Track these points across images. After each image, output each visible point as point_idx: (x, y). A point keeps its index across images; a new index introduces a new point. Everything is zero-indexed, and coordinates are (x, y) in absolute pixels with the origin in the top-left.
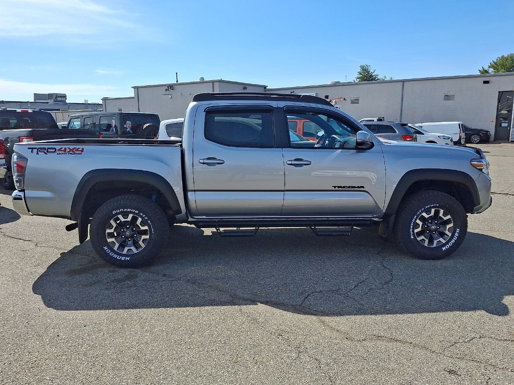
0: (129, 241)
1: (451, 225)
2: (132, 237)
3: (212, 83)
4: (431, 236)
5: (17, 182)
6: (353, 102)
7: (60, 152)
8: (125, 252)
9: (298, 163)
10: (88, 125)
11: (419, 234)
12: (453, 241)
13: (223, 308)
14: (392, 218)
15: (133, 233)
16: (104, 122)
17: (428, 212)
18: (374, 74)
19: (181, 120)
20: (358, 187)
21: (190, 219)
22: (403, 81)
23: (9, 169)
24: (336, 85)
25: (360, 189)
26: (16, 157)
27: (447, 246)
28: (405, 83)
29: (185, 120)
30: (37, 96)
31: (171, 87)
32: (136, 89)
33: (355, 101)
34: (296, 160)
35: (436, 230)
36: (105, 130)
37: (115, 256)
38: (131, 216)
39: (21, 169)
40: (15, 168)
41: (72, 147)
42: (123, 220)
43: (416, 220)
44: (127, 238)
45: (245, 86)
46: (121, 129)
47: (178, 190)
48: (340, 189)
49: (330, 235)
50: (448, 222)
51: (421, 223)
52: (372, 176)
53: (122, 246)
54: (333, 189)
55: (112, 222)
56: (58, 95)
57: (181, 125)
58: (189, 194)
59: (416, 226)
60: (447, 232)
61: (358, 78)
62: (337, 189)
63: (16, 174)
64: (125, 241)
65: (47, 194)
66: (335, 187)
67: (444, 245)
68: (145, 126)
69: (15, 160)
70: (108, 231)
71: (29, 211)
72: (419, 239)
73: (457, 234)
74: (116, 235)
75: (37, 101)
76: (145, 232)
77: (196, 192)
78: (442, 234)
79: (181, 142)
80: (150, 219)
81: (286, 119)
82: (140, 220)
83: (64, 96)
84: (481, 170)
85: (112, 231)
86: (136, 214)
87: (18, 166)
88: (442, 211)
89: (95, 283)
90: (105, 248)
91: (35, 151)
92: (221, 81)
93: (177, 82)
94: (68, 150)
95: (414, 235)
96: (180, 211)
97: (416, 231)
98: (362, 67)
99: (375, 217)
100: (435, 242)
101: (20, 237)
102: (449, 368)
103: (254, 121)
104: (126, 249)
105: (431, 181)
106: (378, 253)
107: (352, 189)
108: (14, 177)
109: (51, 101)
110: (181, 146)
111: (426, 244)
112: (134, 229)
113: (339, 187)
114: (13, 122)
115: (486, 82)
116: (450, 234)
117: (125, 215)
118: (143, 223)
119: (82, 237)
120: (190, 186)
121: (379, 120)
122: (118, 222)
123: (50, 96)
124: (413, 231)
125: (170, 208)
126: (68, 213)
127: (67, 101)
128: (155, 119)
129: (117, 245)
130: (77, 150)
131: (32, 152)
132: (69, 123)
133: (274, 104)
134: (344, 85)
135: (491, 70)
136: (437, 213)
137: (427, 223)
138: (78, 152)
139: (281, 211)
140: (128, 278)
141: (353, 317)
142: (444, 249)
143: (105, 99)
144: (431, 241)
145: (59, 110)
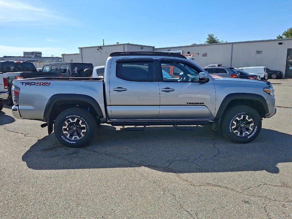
0: (75, 133)
1: (253, 124)
2: (77, 130)
3: (123, 45)
4: (241, 130)
5: (14, 101)
6: (204, 56)
7: (38, 85)
8: (73, 139)
9: (167, 90)
10: (53, 69)
11: (235, 129)
12: (254, 133)
13: (125, 168)
14: (220, 121)
15: (77, 128)
16: (62, 68)
17: (240, 117)
18: (216, 39)
19: (103, 66)
20: (201, 103)
21: (108, 121)
22: (232, 43)
23: (10, 94)
24: (194, 45)
25: (202, 104)
26: (14, 87)
27: (250, 136)
28: (234, 44)
29: (105, 67)
30: (25, 53)
31: (100, 47)
32: (81, 49)
33: (205, 55)
34: (166, 88)
35: (244, 127)
36: (63, 73)
37: (68, 141)
38: (76, 119)
39: (17, 94)
40: (14, 94)
41: (44, 82)
42: (72, 121)
43: (233, 121)
44: (74, 131)
45: (142, 47)
46: (72, 72)
47: (102, 105)
48: (190, 104)
49: (185, 130)
50: (251, 122)
51: (235, 123)
52: (208, 97)
53: (71, 136)
54: (187, 104)
55: (66, 123)
56: (37, 53)
57: (103, 69)
58: (108, 107)
59: (233, 125)
60: (250, 128)
61: (207, 42)
62: (189, 104)
63: (14, 97)
64: (73, 133)
65: (31, 107)
66: (188, 103)
67: (249, 135)
68: (85, 70)
69: (13, 89)
70: (64, 127)
71: (21, 117)
72: (235, 132)
73: (256, 129)
74: (68, 130)
75: (25, 56)
76: (84, 128)
77: (112, 106)
78: (248, 129)
79: (103, 79)
80: (86, 121)
81: (161, 65)
82: (81, 121)
83: (40, 53)
84: (269, 94)
85: (66, 127)
86: (79, 118)
87: (15, 92)
88: (247, 117)
89: (57, 156)
90: (62, 137)
91: (24, 84)
92: (128, 44)
93: (104, 45)
94: (42, 83)
95: (231, 130)
96: (102, 117)
97: (233, 127)
98: (209, 35)
99: (210, 120)
100: (244, 134)
101: (16, 131)
102: (245, 200)
103: (145, 67)
104: (74, 137)
105: (241, 100)
106: (213, 140)
107: (197, 104)
108: (13, 98)
109: (33, 56)
110: (103, 81)
111: (239, 135)
112: (78, 126)
113: (190, 103)
114: (12, 68)
115: (280, 44)
116: (252, 129)
117: (73, 119)
118: (82, 123)
119: (50, 131)
120: (108, 103)
121: (219, 66)
122: (69, 123)
123: (32, 53)
124: (231, 128)
125: (97, 115)
126: (42, 118)
127: (42, 56)
128: (91, 66)
129: (69, 135)
130: (47, 83)
131: (22, 84)
132: (43, 69)
133: (154, 58)
134: (198, 46)
135: (284, 37)
136: (244, 117)
137: (239, 123)
138: (47, 85)
139: (158, 117)
140: (75, 153)
141: (195, 174)
142: (248, 137)
143: (63, 55)
144: (241, 133)
145: (37, 61)
